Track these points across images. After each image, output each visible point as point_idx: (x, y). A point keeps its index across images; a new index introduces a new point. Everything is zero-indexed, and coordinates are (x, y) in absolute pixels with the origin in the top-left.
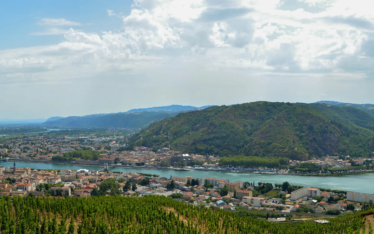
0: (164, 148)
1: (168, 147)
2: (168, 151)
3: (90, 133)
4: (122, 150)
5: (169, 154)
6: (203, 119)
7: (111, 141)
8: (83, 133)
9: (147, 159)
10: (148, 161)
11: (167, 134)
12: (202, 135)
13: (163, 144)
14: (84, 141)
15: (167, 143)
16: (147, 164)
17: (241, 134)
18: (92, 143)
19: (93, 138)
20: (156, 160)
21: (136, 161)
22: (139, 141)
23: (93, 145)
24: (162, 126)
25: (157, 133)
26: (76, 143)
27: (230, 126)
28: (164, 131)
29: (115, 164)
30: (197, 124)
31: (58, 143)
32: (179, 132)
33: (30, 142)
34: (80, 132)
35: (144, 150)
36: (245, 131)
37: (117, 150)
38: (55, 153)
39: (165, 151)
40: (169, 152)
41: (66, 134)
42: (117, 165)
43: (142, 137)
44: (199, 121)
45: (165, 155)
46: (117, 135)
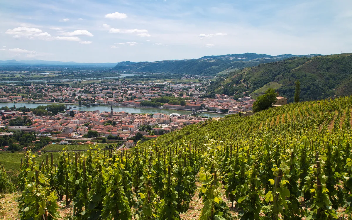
0: (245, 97)
1: (249, 96)
2: (249, 99)
3: (166, 79)
4: (205, 97)
5: (250, 103)
6: (283, 71)
7: (190, 88)
8: (159, 79)
9: (230, 107)
10: (231, 108)
11: (247, 84)
12: (282, 87)
13: (244, 93)
14: (164, 88)
15: (247, 93)
16: (231, 110)
17: (322, 87)
18: (172, 90)
19: (171, 85)
20: (239, 108)
21: (220, 108)
22: (219, 89)
23: (173, 91)
24: (242, 76)
25: (237, 83)
26: (156, 89)
27: (311, 79)
28: (244, 81)
29: (201, 110)
30: (277, 75)
31: (139, 89)
32: (259, 82)
33: (110, 87)
34: (156, 79)
35: (225, 98)
36: (326, 85)
37: (199, 97)
38: (140, 98)
39: (246, 99)
40: (250, 101)
41: (143, 80)
42: (203, 110)
43: (222, 86)
44: (279, 72)
45: (246, 104)
46: (194, 83)
